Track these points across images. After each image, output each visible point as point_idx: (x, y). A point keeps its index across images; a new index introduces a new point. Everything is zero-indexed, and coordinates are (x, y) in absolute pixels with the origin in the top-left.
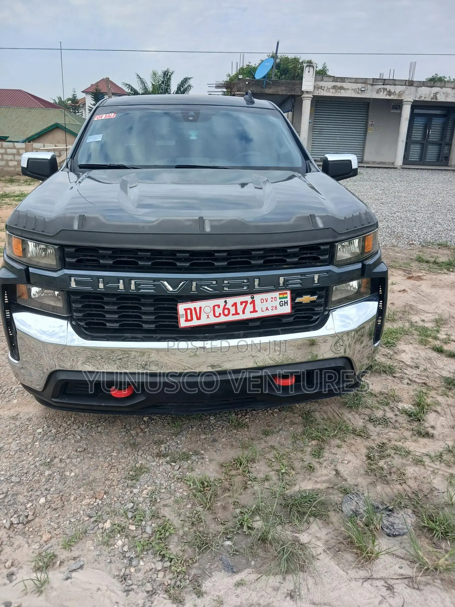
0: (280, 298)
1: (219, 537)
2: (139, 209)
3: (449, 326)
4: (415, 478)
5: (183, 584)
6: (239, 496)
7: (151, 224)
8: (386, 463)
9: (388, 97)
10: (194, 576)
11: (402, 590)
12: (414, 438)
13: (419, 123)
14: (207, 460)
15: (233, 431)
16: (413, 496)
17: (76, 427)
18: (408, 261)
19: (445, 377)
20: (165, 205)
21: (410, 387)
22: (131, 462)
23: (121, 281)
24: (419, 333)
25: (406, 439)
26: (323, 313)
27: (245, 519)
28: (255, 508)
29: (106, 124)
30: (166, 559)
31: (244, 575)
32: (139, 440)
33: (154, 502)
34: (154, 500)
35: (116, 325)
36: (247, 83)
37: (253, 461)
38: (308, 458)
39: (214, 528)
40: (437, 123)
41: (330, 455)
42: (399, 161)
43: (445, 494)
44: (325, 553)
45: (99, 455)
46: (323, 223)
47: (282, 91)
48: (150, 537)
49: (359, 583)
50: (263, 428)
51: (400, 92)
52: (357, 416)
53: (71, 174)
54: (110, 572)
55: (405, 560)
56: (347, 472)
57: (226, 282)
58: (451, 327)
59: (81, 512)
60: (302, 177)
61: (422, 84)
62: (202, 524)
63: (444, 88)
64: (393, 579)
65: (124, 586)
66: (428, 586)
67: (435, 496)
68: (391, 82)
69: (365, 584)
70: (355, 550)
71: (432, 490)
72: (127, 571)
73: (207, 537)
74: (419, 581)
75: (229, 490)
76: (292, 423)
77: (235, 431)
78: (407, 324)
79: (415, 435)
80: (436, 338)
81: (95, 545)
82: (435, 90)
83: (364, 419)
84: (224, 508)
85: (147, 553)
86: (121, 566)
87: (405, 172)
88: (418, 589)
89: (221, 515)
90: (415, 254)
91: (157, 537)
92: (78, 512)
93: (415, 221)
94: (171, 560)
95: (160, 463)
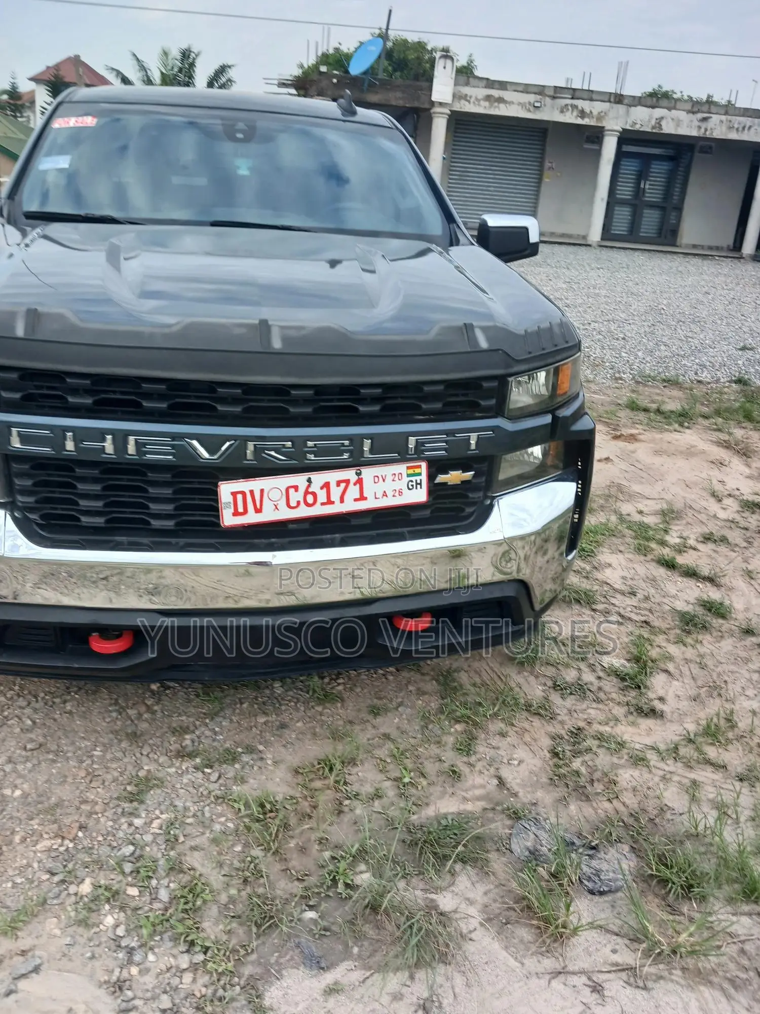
0: (408, 476)
1: (293, 904)
2: (143, 301)
3: (684, 522)
4: (634, 789)
5: (228, 995)
6: (329, 828)
7: (167, 330)
8: (584, 763)
9: (579, 121)
10: (248, 979)
11: (617, 991)
12: (631, 718)
13: (630, 168)
14: (269, 762)
15: (316, 708)
16: (631, 821)
17: (24, 704)
18: (613, 408)
19: (679, 612)
20: (191, 295)
21: (622, 628)
22: (130, 768)
23: (109, 437)
24: (633, 534)
25: (617, 720)
26: (482, 502)
27: (341, 870)
28: (358, 849)
29: (76, 137)
30: (198, 949)
31: (341, 973)
32: (144, 726)
33: (172, 842)
34: (173, 840)
35: (99, 521)
36: (335, 81)
37: (353, 762)
38: (450, 756)
39: (284, 887)
40: (659, 170)
41: (488, 750)
42: (595, 234)
43: (684, 817)
44: (482, 929)
45: (69, 755)
46: (489, 339)
47: (396, 98)
48: (166, 909)
49: (543, 982)
50: (369, 701)
51: (599, 113)
52: (532, 679)
53: (10, 229)
54: (91, 976)
55: (622, 937)
56: (518, 781)
57: (310, 444)
58: (688, 523)
59: (36, 865)
60: (445, 254)
61: (638, 101)
62: (262, 881)
63: (673, 111)
64: (602, 972)
65: (119, 1001)
66: (662, 982)
67: (668, 820)
68: (585, 95)
69: (554, 983)
70: (535, 922)
71: (662, 810)
72: (125, 974)
73: (272, 905)
74: (646, 975)
75: (310, 817)
76: (421, 693)
77: (319, 709)
78: (614, 518)
79: (632, 713)
80: (663, 543)
81: (62, 925)
82: (658, 112)
83: (545, 685)
84: (303, 850)
85: (161, 939)
86: (111, 964)
87: (606, 254)
88: (645, 988)
89: (296, 863)
90: (625, 395)
91: (181, 907)
92: (29, 865)
93: (624, 339)
94: (206, 950)
95: (184, 768)
